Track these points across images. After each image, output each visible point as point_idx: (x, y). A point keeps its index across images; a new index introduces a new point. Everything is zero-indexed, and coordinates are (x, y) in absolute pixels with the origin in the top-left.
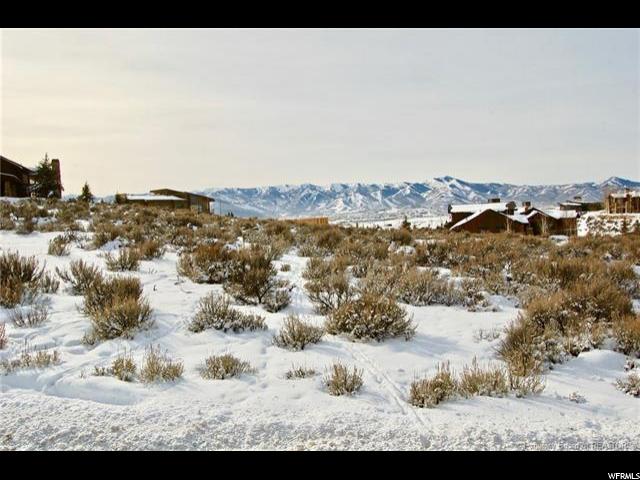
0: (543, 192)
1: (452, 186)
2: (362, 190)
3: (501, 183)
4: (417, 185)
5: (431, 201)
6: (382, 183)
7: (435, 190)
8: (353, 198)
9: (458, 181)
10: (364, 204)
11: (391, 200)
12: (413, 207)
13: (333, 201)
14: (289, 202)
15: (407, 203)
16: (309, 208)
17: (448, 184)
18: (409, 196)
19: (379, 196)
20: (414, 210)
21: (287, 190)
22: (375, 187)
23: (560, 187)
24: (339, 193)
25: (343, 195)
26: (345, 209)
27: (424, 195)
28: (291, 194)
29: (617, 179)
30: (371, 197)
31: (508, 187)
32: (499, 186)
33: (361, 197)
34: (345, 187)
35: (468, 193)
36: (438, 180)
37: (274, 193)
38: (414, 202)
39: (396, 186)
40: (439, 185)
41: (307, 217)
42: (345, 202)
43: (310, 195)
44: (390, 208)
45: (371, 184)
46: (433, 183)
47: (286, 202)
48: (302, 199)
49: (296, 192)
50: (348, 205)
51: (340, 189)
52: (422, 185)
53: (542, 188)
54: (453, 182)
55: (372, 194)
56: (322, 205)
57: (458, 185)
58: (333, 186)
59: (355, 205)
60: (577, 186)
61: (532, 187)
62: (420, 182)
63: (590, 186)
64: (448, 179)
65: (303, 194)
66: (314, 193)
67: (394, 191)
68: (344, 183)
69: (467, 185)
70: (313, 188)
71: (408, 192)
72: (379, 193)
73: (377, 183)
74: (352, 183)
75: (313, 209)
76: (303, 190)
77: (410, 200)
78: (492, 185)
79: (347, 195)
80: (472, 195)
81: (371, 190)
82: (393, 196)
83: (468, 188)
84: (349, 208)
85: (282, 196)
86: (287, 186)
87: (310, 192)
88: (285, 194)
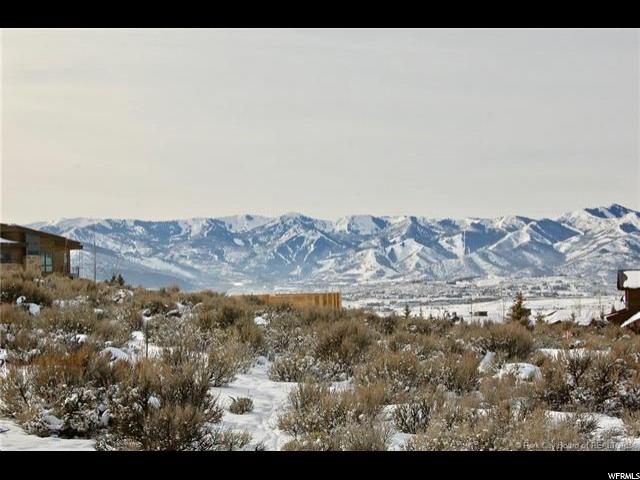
1: (628, 227)
2: (420, 232)
4: (545, 223)
6: (465, 218)
7: (587, 237)
8: (398, 248)
10: (424, 265)
11: (485, 257)
12: (537, 273)
13: (353, 256)
14: (254, 255)
15: (523, 264)
16: (298, 271)
17: (617, 222)
18: (526, 247)
19: (459, 247)
20: (538, 281)
21: (248, 227)
24: (367, 238)
25: (375, 242)
26: (381, 274)
27: (563, 246)
28: (258, 235)
30: (440, 249)
34: (381, 223)
36: (595, 212)
37: (219, 234)
38: (539, 262)
39: (499, 225)
40: (596, 225)
41: (291, 290)
42: (380, 259)
43: (303, 238)
44: (483, 274)
45: (440, 218)
46: (584, 219)
47: (244, 254)
48: (282, 249)
49: (269, 232)
50: (387, 264)
51: (368, 228)
52: (557, 225)
54: (630, 218)
55: (443, 243)
56: (329, 264)
58: (352, 220)
59: (403, 265)
62: (554, 218)
64: (617, 211)
65: (284, 238)
66: (311, 237)
67: (494, 235)
68: (377, 215)
70: (307, 223)
71: (526, 238)
72: (458, 238)
73: (455, 217)
74: (398, 217)
75: (306, 271)
76: (286, 228)
77: (530, 256)
79: (385, 243)
81: (440, 231)
82: (493, 247)
84: (390, 272)
85: (238, 241)
86: (249, 218)
87: (302, 233)
88: (243, 236)
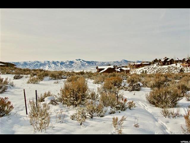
0: (106, 64)
1: (81, 62)
2: (54, 63)
3: (94, 61)
4: (70, 61)
5: (75, 66)
6: (60, 61)
7: (76, 63)
8: (51, 65)
9: (82, 60)
10: (55, 67)
11: (63, 66)
12: (70, 68)
13: (45, 66)
14: (30, 67)
15: (68, 67)
16: (37, 68)
17: (80, 61)
18: (68, 65)
19: (59, 65)
20: (70, 69)
21: (30, 63)
22: (58, 62)
23: (110, 62)
24: (47, 64)
25: (48, 64)
26: (49, 69)
27: (73, 64)
29: (124, 60)
30: (57, 65)
31: (96, 62)
32: (94, 62)
33: (53, 65)
34: (49, 62)
35: (85, 64)
36: (77, 60)
37: (25, 64)
38: (70, 66)
39: (64, 62)
40: (77, 61)
42: (49, 67)
43: (37, 64)
44: (63, 68)
45: (57, 61)
46: (75, 61)
48: (35, 66)
49: (33, 63)
50: (50, 67)
51: (47, 63)
52: (72, 62)
53: (105, 62)
54: (81, 61)
55: (57, 64)
56: (41, 67)
57: (82, 61)
58: (45, 61)
59: (52, 68)
60: (114, 62)
61: (103, 62)
62: (72, 61)
63: (117, 62)
64: (79, 60)
65: (35, 64)
66: (39, 64)
67: (64, 63)
68: (48, 61)
69: (85, 61)
70: (38, 62)
71: (68, 63)
72: (59, 64)
73: (59, 61)
74: (51, 61)
76: (35, 63)
77: (69, 66)
78: (92, 61)
79: (49, 64)
80: (87, 64)
81: (57, 63)
82: (64, 65)
83: (85, 63)
84: (50, 68)
85: (28, 65)
86: (30, 61)
87: (37, 63)
88: (29, 64)
